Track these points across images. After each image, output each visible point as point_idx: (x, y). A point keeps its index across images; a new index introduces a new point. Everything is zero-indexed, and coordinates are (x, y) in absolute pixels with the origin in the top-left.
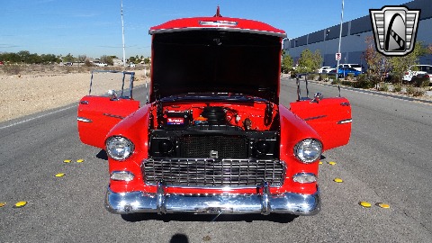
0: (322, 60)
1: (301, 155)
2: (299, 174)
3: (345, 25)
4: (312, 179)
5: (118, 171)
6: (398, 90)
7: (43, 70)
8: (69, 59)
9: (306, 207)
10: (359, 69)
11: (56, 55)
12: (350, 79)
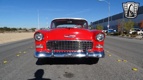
0: (103, 28)
1: (98, 39)
2: (98, 45)
3: (110, 17)
4: (102, 47)
5: (39, 45)
6: (128, 36)
7: (12, 32)
8: (20, 29)
9: (100, 55)
10: (115, 31)
11: (16, 28)
12: (112, 33)
